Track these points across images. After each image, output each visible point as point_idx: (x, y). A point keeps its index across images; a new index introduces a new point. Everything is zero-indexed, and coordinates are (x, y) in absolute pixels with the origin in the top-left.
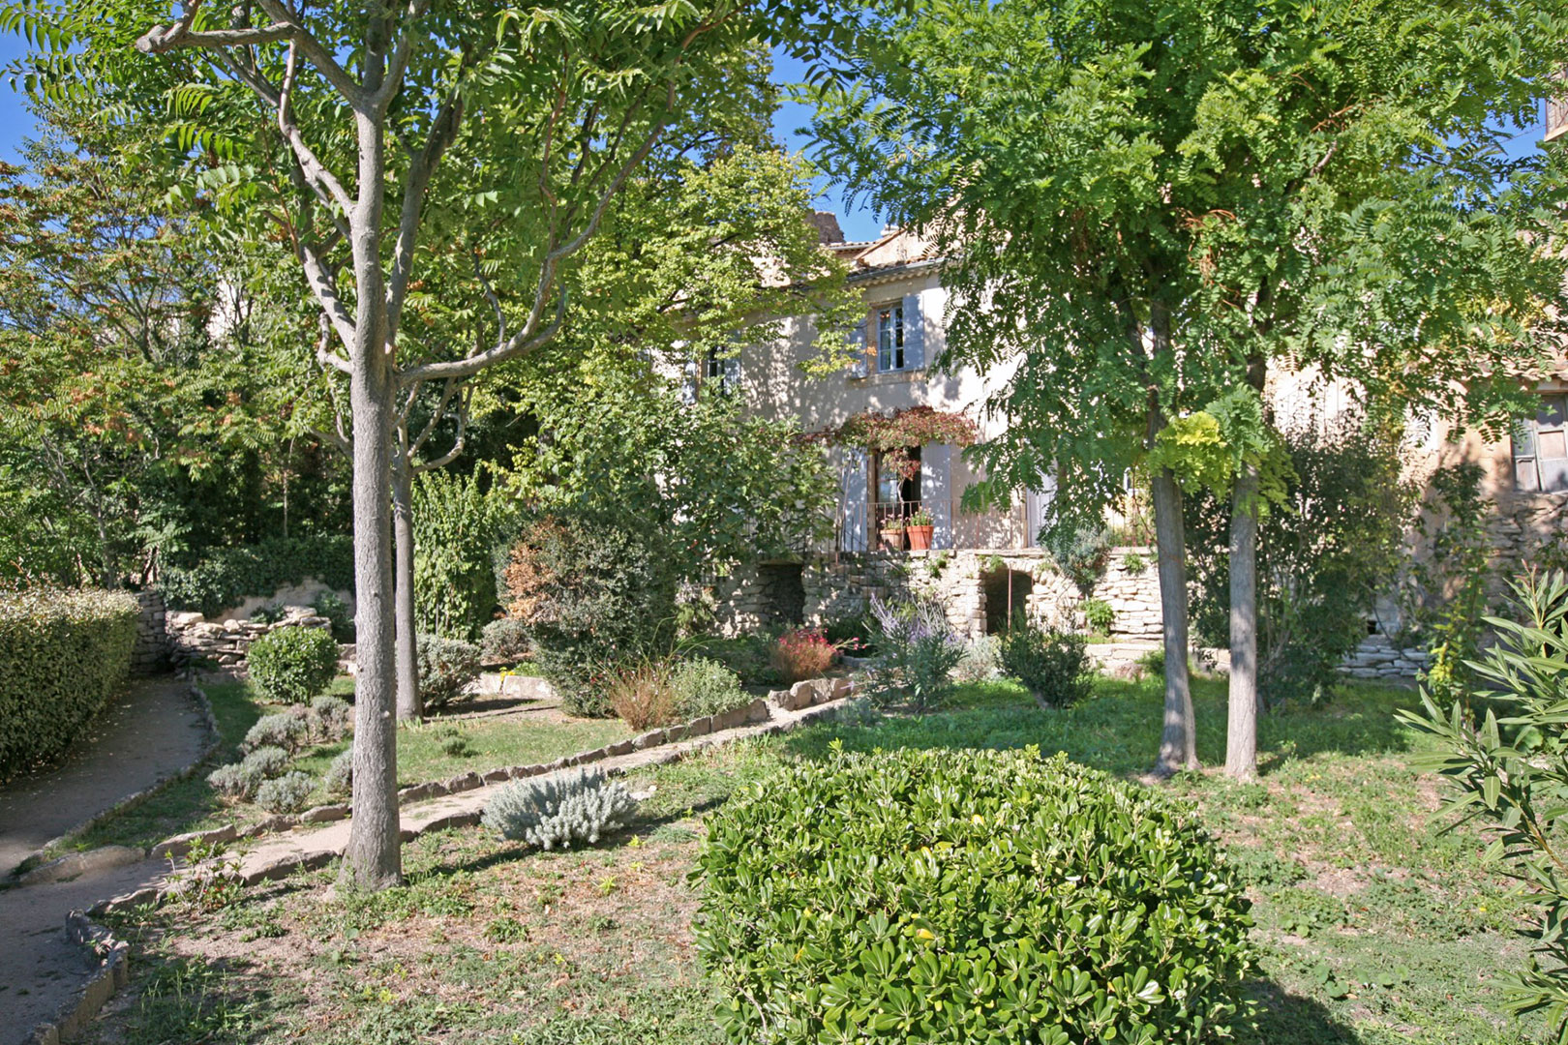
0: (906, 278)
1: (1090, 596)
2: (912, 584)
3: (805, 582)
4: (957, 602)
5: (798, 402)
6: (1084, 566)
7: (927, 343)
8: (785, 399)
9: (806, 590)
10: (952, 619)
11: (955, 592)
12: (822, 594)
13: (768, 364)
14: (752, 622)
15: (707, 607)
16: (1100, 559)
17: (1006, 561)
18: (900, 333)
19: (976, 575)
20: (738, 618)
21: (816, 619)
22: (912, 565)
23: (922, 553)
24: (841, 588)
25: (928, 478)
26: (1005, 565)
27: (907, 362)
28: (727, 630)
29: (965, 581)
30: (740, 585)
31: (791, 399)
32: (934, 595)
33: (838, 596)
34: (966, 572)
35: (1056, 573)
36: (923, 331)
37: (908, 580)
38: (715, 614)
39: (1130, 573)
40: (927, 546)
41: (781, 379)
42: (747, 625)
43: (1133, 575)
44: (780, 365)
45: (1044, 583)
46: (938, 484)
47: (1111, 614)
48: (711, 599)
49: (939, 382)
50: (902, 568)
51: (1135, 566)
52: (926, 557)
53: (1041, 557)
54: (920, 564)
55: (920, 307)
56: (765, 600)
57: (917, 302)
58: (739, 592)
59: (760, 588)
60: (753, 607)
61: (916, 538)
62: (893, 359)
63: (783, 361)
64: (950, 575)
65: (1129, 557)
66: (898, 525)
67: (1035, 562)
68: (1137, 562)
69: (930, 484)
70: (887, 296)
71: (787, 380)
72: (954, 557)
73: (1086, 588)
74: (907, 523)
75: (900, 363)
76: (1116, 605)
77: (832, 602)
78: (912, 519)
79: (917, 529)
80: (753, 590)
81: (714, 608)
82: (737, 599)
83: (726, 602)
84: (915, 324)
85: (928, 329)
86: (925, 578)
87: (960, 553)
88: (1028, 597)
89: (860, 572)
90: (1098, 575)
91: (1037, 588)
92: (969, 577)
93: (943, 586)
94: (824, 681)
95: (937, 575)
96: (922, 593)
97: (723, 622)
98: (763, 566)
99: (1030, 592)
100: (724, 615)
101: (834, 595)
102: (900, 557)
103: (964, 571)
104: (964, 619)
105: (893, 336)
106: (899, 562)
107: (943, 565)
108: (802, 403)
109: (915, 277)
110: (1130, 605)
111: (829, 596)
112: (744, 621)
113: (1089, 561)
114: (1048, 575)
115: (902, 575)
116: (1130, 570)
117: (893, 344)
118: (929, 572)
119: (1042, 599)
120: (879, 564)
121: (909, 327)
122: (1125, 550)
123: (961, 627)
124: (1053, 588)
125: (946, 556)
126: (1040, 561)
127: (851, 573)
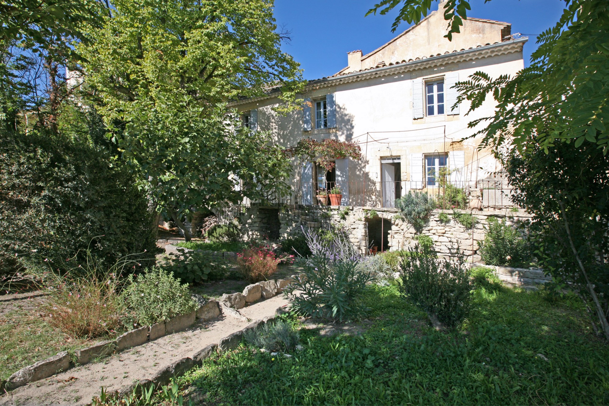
0: (328, 86)
1: (421, 233)
2: (332, 222)
3: (280, 218)
4: (354, 232)
5: (282, 141)
6: (419, 217)
7: (338, 116)
8: (277, 139)
9: (281, 221)
10: (352, 240)
11: (353, 227)
12: (288, 224)
13: (269, 124)
14: (257, 235)
15: (236, 227)
16: (427, 215)
17: (378, 213)
18: (325, 112)
19: (363, 219)
20: (250, 233)
21: (286, 235)
22: (332, 213)
23: (337, 207)
24: (297, 222)
25: (339, 176)
26: (377, 215)
27: (328, 124)
28: (246, 238)
29: (357, 222)
30: (250, 218)
31: (279, 139)
32: (343, 228)
33: (296, 226)
34: (358, 218)
35: (403, 221)
36: (335, 110)
37: (330, 220)
38: (240, 230)
39: (441, 223)
40: (339, 204)
41: (275, 131)
42: (254, 236)
43: (443, 224)
44: (274, 124)
45: (397, 225)
46: (343, 179)
47: (432, 242)
48: (238, 223)
49: (343, 133)
50: (328, 214)
51: (445, 219)
52: (338, 209)
53: (396, 212)
54: (336, 212)
55: (334, 99)
56: (262, 225)
57: (333, 97)
58: (250, 221)
59: (259, 220)
60: (257, 228)
61: (334, 200)
62: (323, 123)
63: (275, 123)
64: (350, 218)
65: (442, 214)
66: (324, 194)
67: (393, 215)
68: (446, 217)
69: (340, 179)
70: (319, 94)
71: (277, 131)
72: (352, 210)
73: (419, 228)
74: (329, 192)
75: (325, 125)
76: (435, 238)
77: (293, 228)
78: (331, 191)
79: (334, 195)
80: (256, 220)
81: (239, 227)
82: (249, 224)
83: (244, 225)
84: (332, 107)
85: (338, 110)
86: (338, 219)
87: (355, 209)
88: (389, 231)
89: (307, 215)
90: (425, 222)
91: (393, 227)
92: (360, 220)
93: (347, 223)
94: (272, 281)
95: (344, 218)
96: (337, 226)
97: (243, 234)
98: (260, 209)
99: (390, 229)
100: (244, 231)
101: (294, 225)
102: (326, 209)
103: (357, 217)
104: (358, 240)
105: (322, 113)
106: (326, 211)
107: (347, 214)
108: (284, 141)
109: (331, 86)
110: (441, 239)
111: (292, 225)
112: (253, 234)
113: (422, 215)
114: (398, 221)
115: (327, 217)
116: (441, 221)
117: (322, 117)
118: (340, 216)
119: (396, 233)
120: (315, 211)
121: (329, 108)
122: (440, 211)
123: (356, 244)
124: (402, 228)
125: (348, 209)
126: (395, 214)
127: (302, 215)
